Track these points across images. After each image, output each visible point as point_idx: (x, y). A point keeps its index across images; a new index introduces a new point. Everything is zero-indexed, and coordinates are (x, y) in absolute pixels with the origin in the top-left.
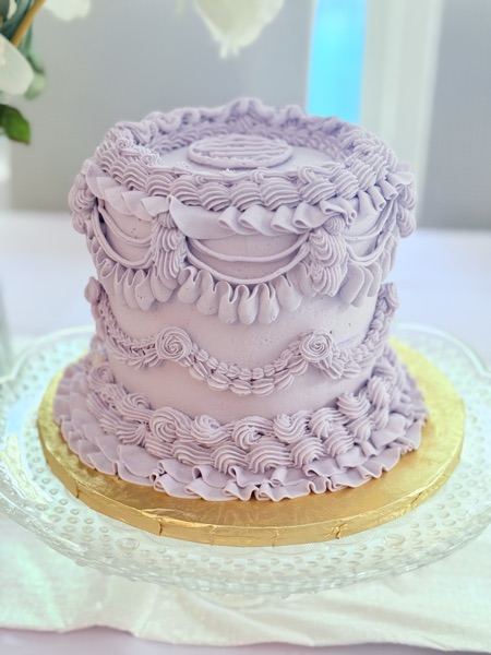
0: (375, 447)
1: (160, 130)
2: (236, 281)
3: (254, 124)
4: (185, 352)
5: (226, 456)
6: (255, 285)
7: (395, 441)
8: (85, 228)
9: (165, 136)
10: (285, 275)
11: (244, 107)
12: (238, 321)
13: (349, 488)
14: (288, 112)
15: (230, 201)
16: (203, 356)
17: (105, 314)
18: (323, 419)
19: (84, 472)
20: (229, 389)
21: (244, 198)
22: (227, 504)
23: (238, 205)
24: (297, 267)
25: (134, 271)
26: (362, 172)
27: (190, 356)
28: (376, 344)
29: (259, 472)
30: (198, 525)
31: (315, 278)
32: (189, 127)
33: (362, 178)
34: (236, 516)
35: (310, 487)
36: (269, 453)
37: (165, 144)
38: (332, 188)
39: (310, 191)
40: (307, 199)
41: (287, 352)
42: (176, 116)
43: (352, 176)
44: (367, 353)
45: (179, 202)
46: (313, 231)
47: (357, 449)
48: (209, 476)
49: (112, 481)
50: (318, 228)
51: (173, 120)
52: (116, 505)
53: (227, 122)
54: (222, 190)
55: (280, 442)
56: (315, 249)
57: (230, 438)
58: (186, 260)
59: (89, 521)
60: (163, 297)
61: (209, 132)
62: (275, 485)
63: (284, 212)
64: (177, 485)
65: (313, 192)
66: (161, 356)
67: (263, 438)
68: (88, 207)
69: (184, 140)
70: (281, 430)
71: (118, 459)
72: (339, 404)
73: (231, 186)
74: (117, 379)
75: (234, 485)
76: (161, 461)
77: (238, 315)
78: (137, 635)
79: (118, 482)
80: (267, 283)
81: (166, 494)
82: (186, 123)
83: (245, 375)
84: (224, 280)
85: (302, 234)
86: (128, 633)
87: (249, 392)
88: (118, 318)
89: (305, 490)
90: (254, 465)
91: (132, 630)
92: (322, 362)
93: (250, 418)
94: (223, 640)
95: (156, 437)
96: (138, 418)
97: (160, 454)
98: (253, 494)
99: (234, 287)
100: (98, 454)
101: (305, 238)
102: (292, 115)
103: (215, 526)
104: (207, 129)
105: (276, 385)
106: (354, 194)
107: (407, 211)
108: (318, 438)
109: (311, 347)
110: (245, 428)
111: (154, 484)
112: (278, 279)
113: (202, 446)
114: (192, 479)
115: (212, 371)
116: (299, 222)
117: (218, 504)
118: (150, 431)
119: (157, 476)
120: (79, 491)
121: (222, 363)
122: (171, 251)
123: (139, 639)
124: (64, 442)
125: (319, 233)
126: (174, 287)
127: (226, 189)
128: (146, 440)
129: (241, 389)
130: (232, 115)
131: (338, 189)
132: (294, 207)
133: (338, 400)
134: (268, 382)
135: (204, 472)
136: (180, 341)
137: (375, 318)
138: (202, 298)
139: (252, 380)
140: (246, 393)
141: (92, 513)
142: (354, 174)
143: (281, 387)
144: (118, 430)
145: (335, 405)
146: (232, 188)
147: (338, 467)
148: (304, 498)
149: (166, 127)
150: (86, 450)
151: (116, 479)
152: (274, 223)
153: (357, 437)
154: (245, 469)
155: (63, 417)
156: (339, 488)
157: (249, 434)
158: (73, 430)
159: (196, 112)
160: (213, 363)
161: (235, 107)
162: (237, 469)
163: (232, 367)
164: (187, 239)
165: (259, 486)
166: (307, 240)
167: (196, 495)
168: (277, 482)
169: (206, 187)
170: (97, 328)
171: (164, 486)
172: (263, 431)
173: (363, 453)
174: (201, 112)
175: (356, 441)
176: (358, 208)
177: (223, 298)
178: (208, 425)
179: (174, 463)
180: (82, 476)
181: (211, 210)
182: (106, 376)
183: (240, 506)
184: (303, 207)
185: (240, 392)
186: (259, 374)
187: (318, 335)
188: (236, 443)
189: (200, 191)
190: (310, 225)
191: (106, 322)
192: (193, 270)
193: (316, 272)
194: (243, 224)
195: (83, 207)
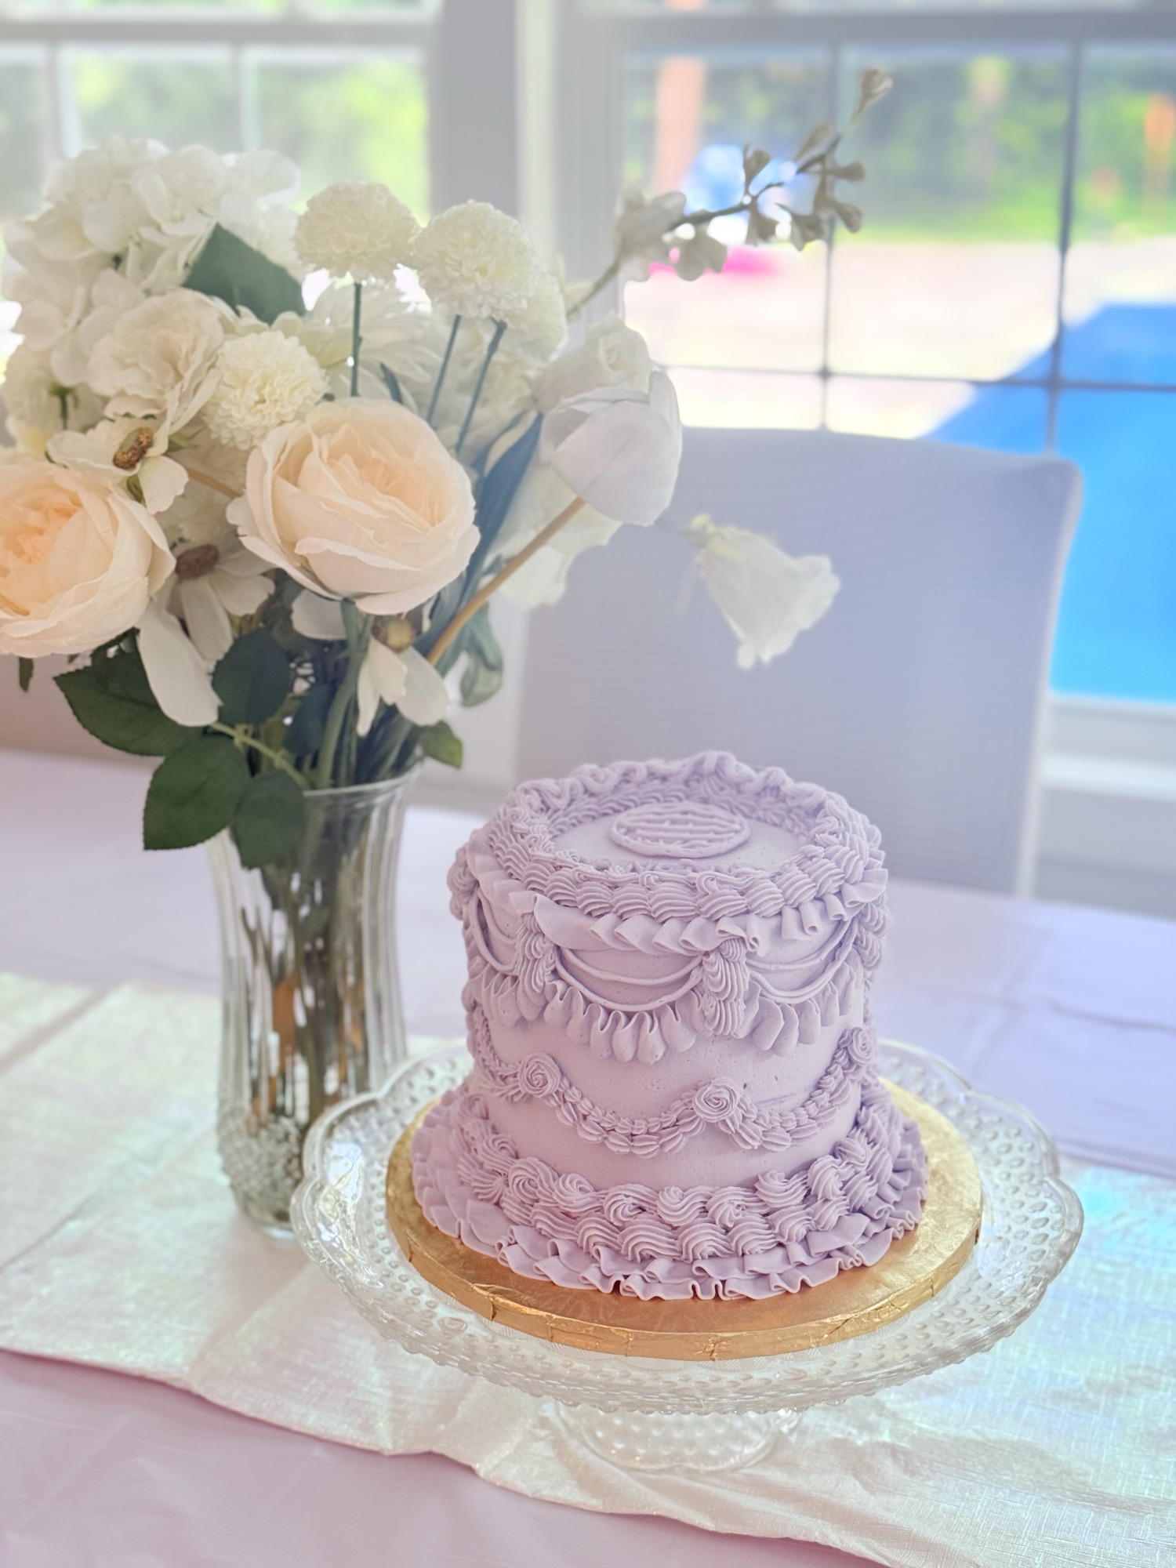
0: (809, 1253)
1: (586, 791)
2: (610, 1005)
3: (722, 789)
4: (550, 1088)
5: (592, 1230)
6: (634, 1013)
7: (840, 1249)
8: (461, 913)
9: (593, 800)
10: (672, 1005)
11: (709, 765)
12: (613, 1055)
13: (748, 1299)
14: (767, 777)
15: (612, 907)
16: (573, 1095)
17: (479, 1026)
18: (726, 1200)
19: (423, 1229)
20: (603, 1144)
21: (627, 905)
22: (581, 1294)
23: (619, 913)
24: (686, 997)
25: (505, 976)
26: (792, 884)
27: (557, 1092)
28: (822, 1109)
29: (634, 1260)
30: (534, 1311)
31: (706, 1013)
32: (630, 788)
33: (789, 892)
34: (585, 1308)
35: (694, 1288)
36: (646, 1235)
37: (589, 809)
38: (742, 902)
39: (708, 905)
40: (706, 913)
41: (677, 1104)
42: (612, 773)
43: (775, 888)
44: (804, 1119)
45: (551, 902)
46: (707, 954)
47: (780, 1252)
48: (569, 1256)
49: (452, 1244)
50: (712, 951)
51: (607, 777)
52: (449, 1273)
53: (687, 783)
54: (602, 891)
55: (663, 1222)
56: (708, 977)
57: (600, 1209)
58: (555, 972)
59: (417, 1292)
60: (530, 1015)
61: (659, 795)
62: (649, 1280)
63: (673, 925)
64: (529, 1261)
65: (713, 906)
66: (524, 1088)
67: (643, 1215)
68: (467, 888)
69: (620, 804)
70: (666, 1208)
71: (464, 1217)
72: (756, 1186)
73: (616, 887)
74: (490, 1115)
75: (597, 1271)
76: (514, 1227)
77: (612, 1049)
78: (482, 1474)
79: (458, 1246)
80: (650, 1013)
81: (509, 1270)
82: (628, 782)
83: (623, 1127)
84: (596, 1002)
85: (692, 957)
86: (470, 1470)
87: (628, 1150)
88: (493, 1033)
89: (687, 1292)
90: (627, 1250)
91: (477, 1466)
92: (724, 1122)
93: (630, 1186)
94: (595, 1503)
95: (513, 1195)
96: (499, 1168)
97: (516, 1219)
98: (618, 1283)
99: (609, 1012)
100: (443, 1208)
101: (697, 961)
102: (771, 782)
103: (555, 1316)
104: (655, 791)
105: (662, 1146)
106: (774, 910)
107: (871, 936)
108: (718, 1226)
109: (707, 1101)
110: (619, 1198)
111: (497, 1256)
112: (662, 1009)
113: (567, 1214)
114: (546, 1256)
115: (585, 1117)
116: (686, 942)
117: (570, 1292)
118: (508, 1185)
119: (505, 1244)
120: (412, 1253)
121: (597, 1108)
122: (536, 960)
123: (484, 1481)
124: (412, 1189)
125: (712, 957)
126: (542, 1004)
127: (608, 891)
128: (503, 1198)
129: (617, 1145)
130: (694, 773)
131: (750, 904)
132: (686, 921)
133: (757, 1180)
134: (651, 1140)
135: (563, 1248)
136: (546, 1072)
137: (827, 1073)
138: (571, 1022)
139: (632, 1135)
140: (622, 1150)
141: (424, 1284)
142: (779, 887)
143: (667, 1149)
144: (475, 1180)
145: (751, 1186)
146: (616, 891)
147: (743, 1269)
148: (682, 1302)
149: (594, 786)
150: (432, 1202)
151: (457, 1243)
152: (655, 940)
153: (781, 1234)
154: (617, 1254)
155: (418, 1155)
156: (733, 1297)
157: (626, 1205)
158: (426, 1175)
159: (641, 768)
160: (585, 1106)
161: (700, 763)
162: (602, 1250)
163: (608, 1114)
164: (558, 948)
165: (626, 1277)
166: (701, 964)
167: (545, 1276)
168: (653, 1276)
169: (587, 886)
170: (468, 1043)
171: (508, 1258)
172: (643, 1205)
173: (787, 1259)
174: (648, 768)
175: (779, 1239)
176: (778, 931)
177: (594, 1025)
178: (574, 1188)
179: (530, 1232)
180: (418, 1235)
181: (590, 914)
182: (477, 1108)
183: (597, 1298)
184: (697, 923)
185: (615, 1149)
186: (640, 1128)
187: (717, 1087)
188: (606, 1215)
189: (580, 890)
190: (701, 947)
191: (479, 1036)
192: (560, 986)
193: (708, 1006)
194: (617, 937)
195: (461, 888)
